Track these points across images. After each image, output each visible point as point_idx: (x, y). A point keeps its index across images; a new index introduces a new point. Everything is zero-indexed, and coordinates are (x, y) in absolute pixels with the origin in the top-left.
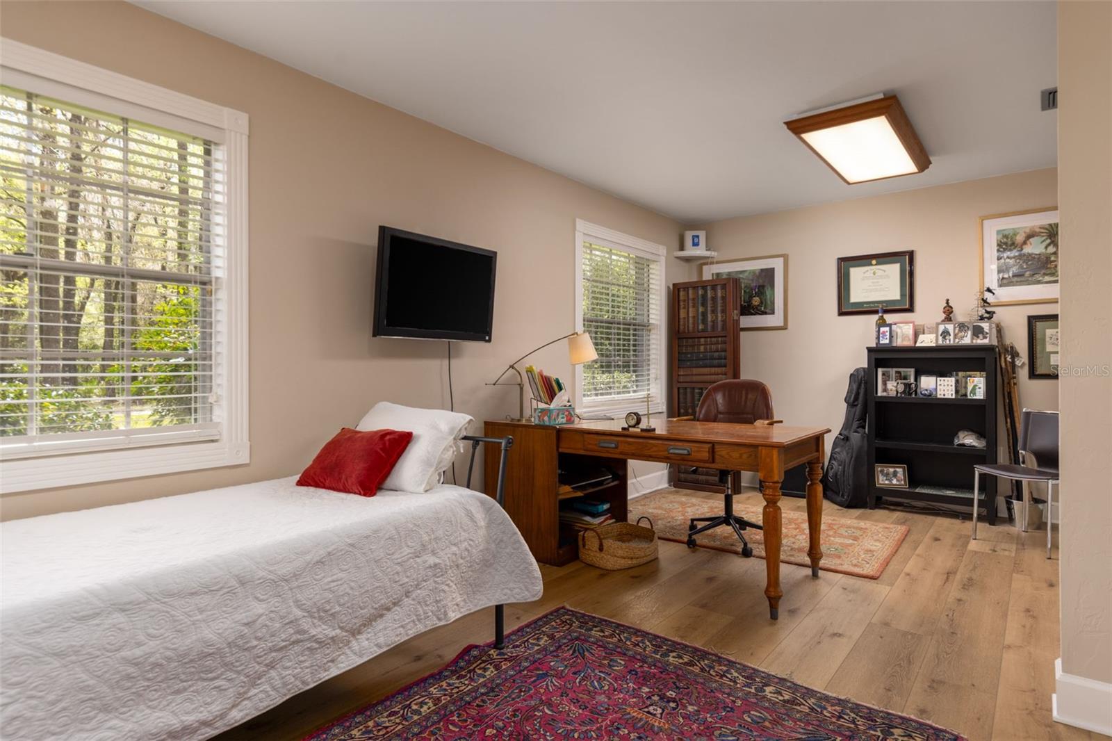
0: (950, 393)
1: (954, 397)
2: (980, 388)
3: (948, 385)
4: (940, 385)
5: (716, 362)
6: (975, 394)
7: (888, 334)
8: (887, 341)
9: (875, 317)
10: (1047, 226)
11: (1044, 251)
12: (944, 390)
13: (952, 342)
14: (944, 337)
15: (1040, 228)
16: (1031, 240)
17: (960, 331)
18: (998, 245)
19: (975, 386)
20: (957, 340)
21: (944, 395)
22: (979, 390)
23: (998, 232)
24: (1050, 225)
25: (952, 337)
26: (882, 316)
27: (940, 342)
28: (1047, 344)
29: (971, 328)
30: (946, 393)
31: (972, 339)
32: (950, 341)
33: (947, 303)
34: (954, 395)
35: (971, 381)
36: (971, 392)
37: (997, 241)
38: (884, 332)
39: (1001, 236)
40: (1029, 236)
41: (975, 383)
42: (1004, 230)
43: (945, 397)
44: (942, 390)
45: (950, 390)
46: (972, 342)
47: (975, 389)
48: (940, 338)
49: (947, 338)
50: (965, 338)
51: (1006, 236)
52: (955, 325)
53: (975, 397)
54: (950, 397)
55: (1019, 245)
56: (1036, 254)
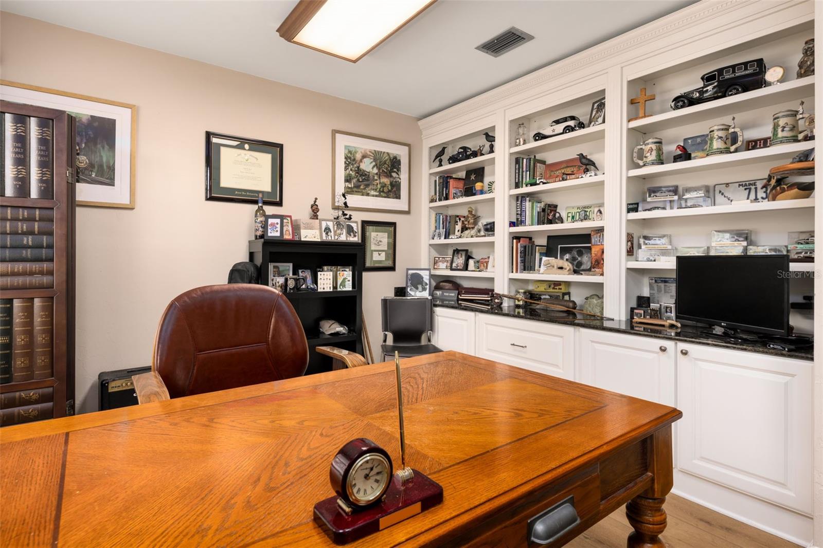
0: (329, 286)
1: (331, 290)
2: (349, 281)
3: (327, 279)
4: (321, 279)
5: (28, 253)
6: (344, 286)
7: (279, 226)
8: (278, 234)
9: (255, 207)
10: (373, 152)
11: (371, 170)
12: (324, 284)
13: (333, 239)
14: (327, 234)
15: (370, 152)
16: (365, 159)
17: (338, 228)
18: (346, 158)
19: (344, 279)
20: (336, 237)
21: (324, 289)
22: (348, 282)
23: (346, 147)
24: (375, 151)
25: (332, 234)
26: (262, 207)
27: (324, 238)
28: (372, 243)
29: (345, 226)
30: (325, 286)
31: (347, 237)
32: (332, 237)
33: (315, 202)
34: (332, 288)
35: (341, 274)
36: (341, 285)
37: (345, 154)
38: (273, 225)
39: (347, 151)
40: (364, 157)
41: (345, 276)
42: (349, 146)
43: (325, 290)
44: (322, 283)
45: (329, 283)
46: (347, 239)
47: (345, 282)
48: (324, 234)
49: (329, 234)
50: (341, 236)
51: (350, 152)
52: (333, 223)
53: (344, 289)
54: (329, 290)
55: (358, 162)
56: (368, 172)
